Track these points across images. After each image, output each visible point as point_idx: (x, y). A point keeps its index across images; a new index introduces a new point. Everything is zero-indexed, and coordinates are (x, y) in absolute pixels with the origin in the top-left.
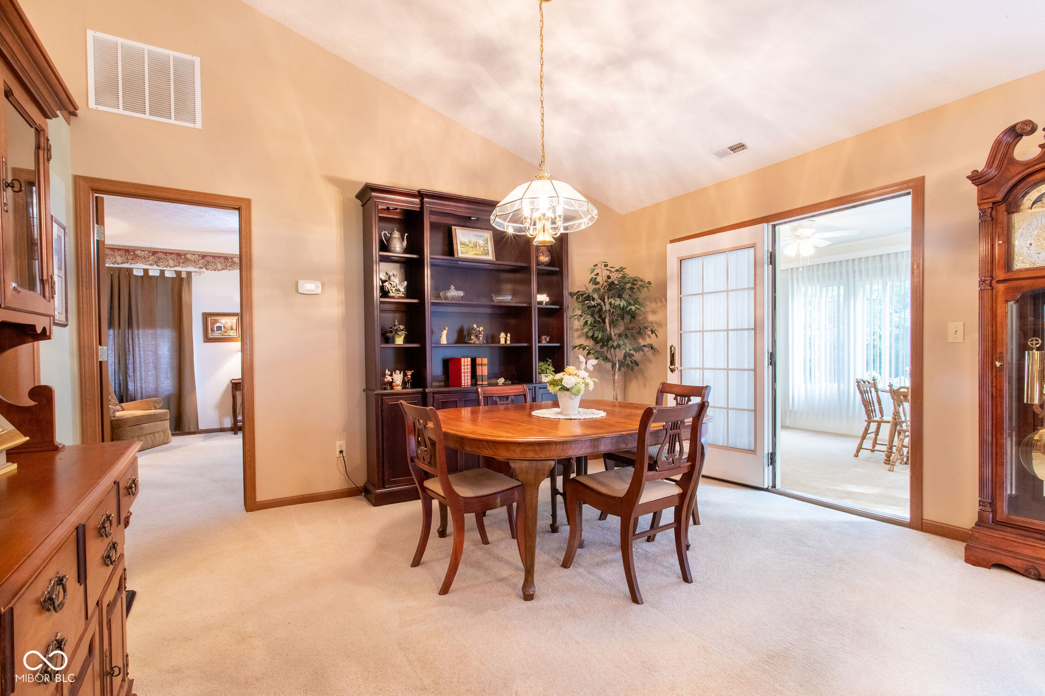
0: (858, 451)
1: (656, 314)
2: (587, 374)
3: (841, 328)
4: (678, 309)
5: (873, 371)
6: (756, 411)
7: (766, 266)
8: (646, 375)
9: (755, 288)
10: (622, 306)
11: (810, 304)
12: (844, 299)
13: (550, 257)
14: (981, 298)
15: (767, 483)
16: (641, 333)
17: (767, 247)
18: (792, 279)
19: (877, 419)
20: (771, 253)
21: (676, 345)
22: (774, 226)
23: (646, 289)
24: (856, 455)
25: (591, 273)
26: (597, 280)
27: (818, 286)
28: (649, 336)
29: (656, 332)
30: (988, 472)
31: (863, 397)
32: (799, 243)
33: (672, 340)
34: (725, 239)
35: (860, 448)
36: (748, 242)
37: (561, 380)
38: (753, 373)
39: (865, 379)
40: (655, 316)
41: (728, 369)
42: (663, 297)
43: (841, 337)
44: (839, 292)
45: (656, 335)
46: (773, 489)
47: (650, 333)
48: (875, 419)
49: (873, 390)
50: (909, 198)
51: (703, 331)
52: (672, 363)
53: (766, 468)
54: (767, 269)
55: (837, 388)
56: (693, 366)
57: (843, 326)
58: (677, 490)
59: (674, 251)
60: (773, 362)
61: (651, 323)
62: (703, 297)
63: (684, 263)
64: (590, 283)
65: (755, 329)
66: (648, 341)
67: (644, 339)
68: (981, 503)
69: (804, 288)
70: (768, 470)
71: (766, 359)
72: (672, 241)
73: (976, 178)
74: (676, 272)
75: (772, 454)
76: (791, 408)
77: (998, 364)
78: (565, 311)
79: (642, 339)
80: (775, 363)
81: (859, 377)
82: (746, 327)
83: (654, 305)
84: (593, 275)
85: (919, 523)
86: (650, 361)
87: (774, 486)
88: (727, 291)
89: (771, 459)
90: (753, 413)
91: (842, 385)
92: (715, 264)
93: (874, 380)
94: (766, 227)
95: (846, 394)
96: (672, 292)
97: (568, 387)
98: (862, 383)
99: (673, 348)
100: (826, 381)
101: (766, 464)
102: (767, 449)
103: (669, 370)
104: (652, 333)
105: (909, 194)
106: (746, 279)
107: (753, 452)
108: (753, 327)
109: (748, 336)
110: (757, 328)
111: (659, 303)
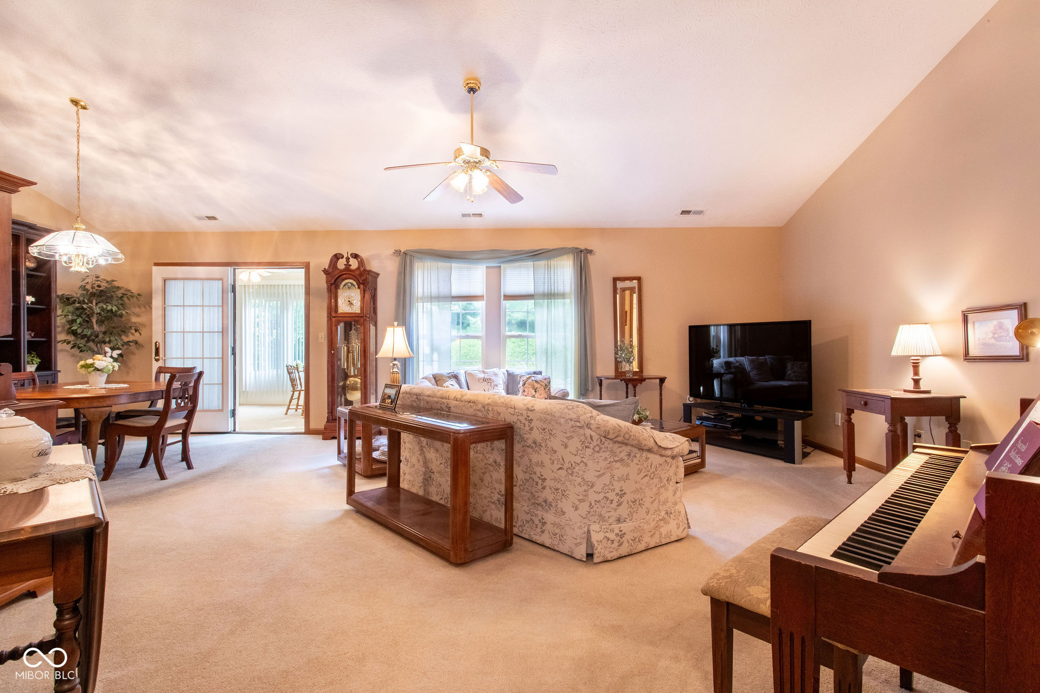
0: (287, 411)
1: (140, 317)
2: (112, 360)
3: (279, 329)
4: (162, 315)
5: (298, 361)
6: (223, 384)
7: (230, 293)
8: (129, 365)
9: (222, 306)
10: (114, 310)
11: (258, 318)
12: (281, 312)
13: (36, 264)
14: (328, 323)
15: (231, 429)
16: (124, 331)
17: (230, 281)
18: (245, 293)
19: (299, 389)
20: (233, 285)
21: (160, 341)
22: (234, 270)
23: (135, 299)
24: (286, 414)
25: (82, 281)
26: (86, 288)
27: (264, 301)
28: (133, 334)
29: (140, 331)
30: (330, 399)
31: (290, 376)
32: (250, 273)
33: (157, 337)
34: (201, 271)
35: (288, 408)
36: (218, 276)
37: (94, 363)
38: (221, 360)
39: (291, 365)
40: (139, 318)
41: (203, 358)
42: (148, 304)
43: (279, 338)
44: (277, 305)
45: (140, 334)
46: (234, 432)
47: (133, 331)
48: (297, 389)
49: (296, 371)
50: (304, 270)
51: (184, 332)
52: (157, 353)
53: (230, 419)
54: (230, 295)
55: (276, 373)
56: (174, 356)
57: (280, 328)
58: (185, 421)
59: (158, 273)
60: (234, 353)
61: (135, 323)
62: (184, 308)
63: (168, 283)
64: (79, 289)
65: (222, 332)
66: (131, 338)
67: (127, 336)
68: (328, 413)
69: (253, 301)
70: (231, 420)
71: (230, 351)
72: (156, 264)
73: (325, 271)
74: (161, 289)
75: (233, 410)
76: (244, 390)
77: (333, 352)
78: (53, 311)
79: (125, 335)
80: (235, 353)
81: (290, 363)
82: (216, 331)
83: (137, 310)
84: (83, 283)
85: (308, 431)
86: (133, 354)
87: (234, 430)
88: (203, 306)
89: (233, 413)
90: (221, 385)
91: (279, 370)
92: (193, 287)
93: (297, 365)
94: (230, 269)
95: (282, 377)
96: (157, 302)
97: (100, 368)
98: (290, 367)
99: (158, 344)
100: (269, 368)
101: (230, 417)
102: (231, 407)
103: (154, 360)
104: (136, 332)
105: (303, 268)
106: (216, 299)
107: (222, 410)
108: (221, 331)
109: (217, 339)
110: (223, 332)
111: (143, 309)
